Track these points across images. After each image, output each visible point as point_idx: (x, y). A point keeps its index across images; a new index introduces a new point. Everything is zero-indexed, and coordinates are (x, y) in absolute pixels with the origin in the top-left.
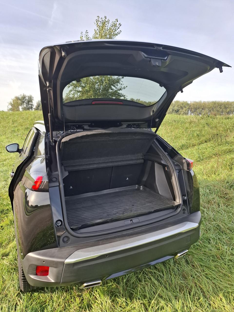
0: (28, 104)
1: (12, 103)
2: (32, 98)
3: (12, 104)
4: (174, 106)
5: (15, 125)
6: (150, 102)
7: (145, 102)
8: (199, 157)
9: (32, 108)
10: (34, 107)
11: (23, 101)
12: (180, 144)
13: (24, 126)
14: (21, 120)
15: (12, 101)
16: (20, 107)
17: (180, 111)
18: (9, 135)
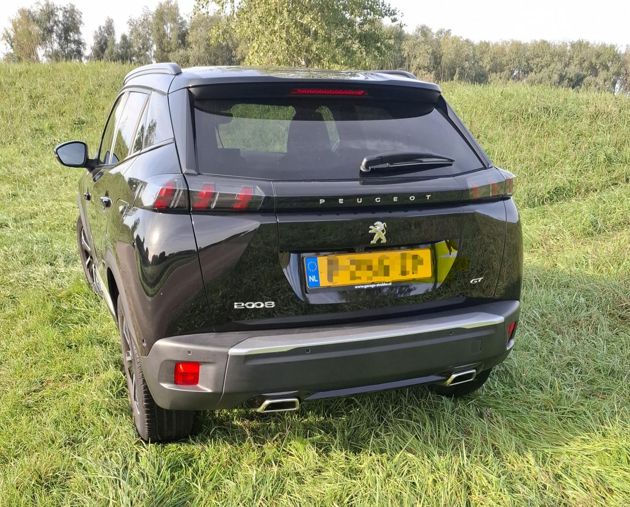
0: (66, 39)
1: (12, 34)
2: (78, 16)
3: (9, 36)
4: (569, 64)
5: (41, 110)
6: (485, 42)
7: (467, 41)
8: (594, 224)
9: (79, 54)
10: (87, 52)
11: (48, 25)
12: (551, 186)
13: (68, 116)
14: (57, 95)
15: (11, 26)
16: (40, 52)
17: (585, 80)
18: (28, 144)
